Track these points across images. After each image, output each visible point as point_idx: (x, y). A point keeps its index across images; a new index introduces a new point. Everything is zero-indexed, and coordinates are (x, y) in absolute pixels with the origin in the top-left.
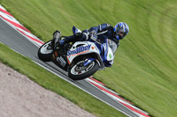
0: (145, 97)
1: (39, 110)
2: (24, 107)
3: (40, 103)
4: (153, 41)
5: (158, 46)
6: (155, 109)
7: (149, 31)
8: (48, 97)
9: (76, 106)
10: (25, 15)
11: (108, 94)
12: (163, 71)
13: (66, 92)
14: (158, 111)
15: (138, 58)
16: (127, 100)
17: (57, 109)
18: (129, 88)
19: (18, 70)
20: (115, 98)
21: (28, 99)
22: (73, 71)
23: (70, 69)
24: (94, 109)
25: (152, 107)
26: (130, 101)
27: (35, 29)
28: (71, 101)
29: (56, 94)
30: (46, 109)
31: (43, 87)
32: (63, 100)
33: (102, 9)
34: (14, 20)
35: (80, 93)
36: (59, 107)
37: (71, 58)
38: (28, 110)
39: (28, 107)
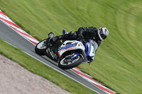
0: (113, 79)
1: (29, 90)
2: (16, 88)
3: (29, 85)
4: (120, 34)
5: (123, 38)
6: (122, 89)
7: (116, 26)
8: (35, 80)
9: (58, 87)
10: (16, 14)
11: (84, 77)
12: (128, 58)
13: (50, 76)
14: (124, 90)
15: (108, 48)
16: (99, 82)
17: (43, 89)
18: (100, 72)
19: (11, 59)
20: (89, 80)
21: (19, 82)
22: (62, 63)
23: (60, 61)
24: (73, 89)
25: (120, 87)
26: (102, 83)
27: (24, 26)
28: (54, 83)
29: (41, 78)
30: (33, 89)
31: (32, 72)
32: (48, 82)
33: (78, 9)
34: (8, 19)
35: (61, 76)
36: (44, 88)
37: (61, 53)
38: (20, 90)
39: (19, 88)
